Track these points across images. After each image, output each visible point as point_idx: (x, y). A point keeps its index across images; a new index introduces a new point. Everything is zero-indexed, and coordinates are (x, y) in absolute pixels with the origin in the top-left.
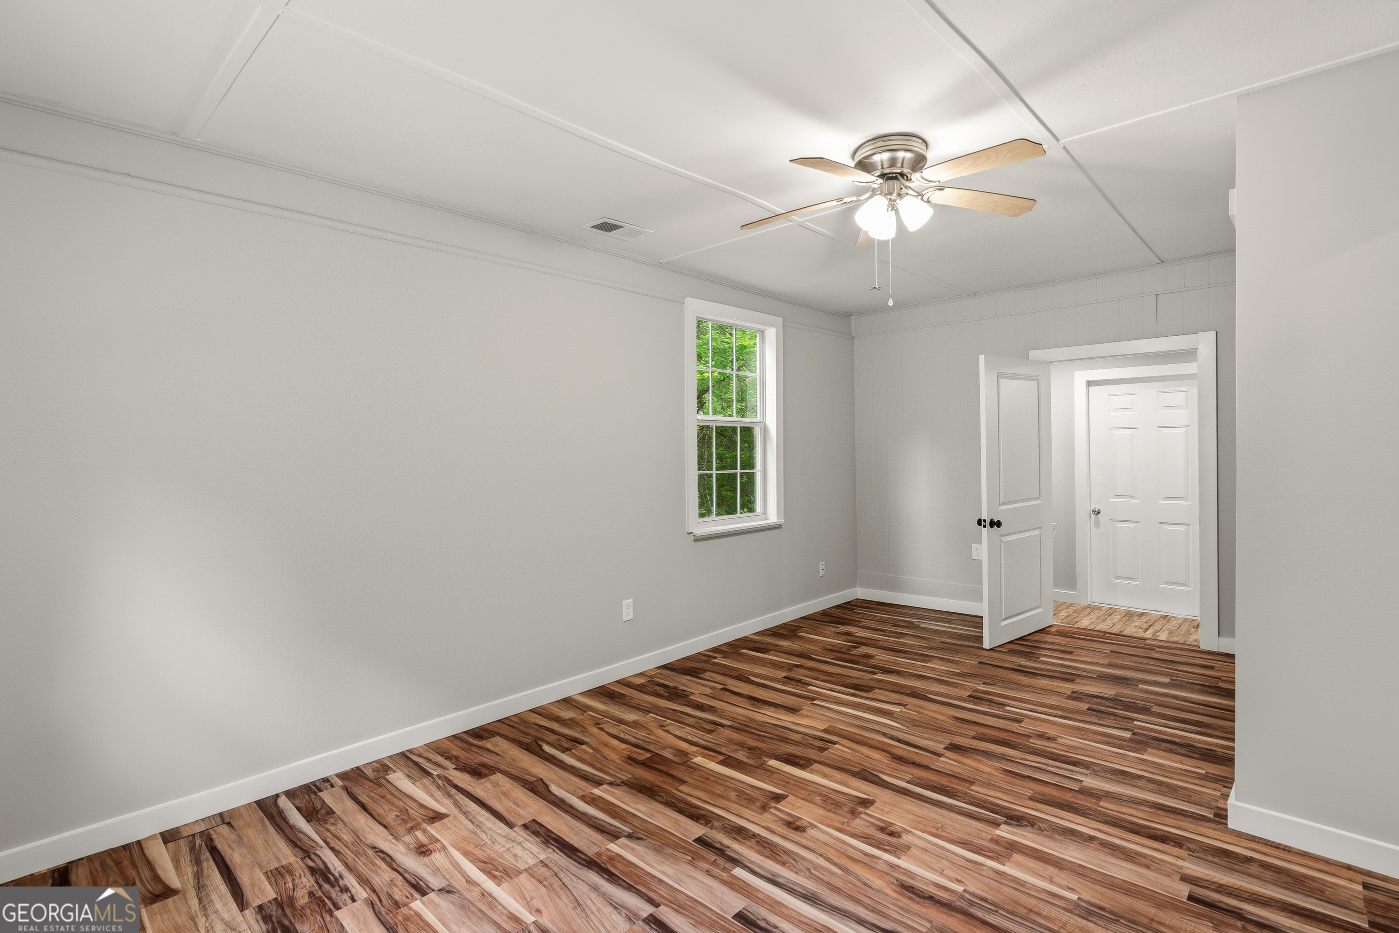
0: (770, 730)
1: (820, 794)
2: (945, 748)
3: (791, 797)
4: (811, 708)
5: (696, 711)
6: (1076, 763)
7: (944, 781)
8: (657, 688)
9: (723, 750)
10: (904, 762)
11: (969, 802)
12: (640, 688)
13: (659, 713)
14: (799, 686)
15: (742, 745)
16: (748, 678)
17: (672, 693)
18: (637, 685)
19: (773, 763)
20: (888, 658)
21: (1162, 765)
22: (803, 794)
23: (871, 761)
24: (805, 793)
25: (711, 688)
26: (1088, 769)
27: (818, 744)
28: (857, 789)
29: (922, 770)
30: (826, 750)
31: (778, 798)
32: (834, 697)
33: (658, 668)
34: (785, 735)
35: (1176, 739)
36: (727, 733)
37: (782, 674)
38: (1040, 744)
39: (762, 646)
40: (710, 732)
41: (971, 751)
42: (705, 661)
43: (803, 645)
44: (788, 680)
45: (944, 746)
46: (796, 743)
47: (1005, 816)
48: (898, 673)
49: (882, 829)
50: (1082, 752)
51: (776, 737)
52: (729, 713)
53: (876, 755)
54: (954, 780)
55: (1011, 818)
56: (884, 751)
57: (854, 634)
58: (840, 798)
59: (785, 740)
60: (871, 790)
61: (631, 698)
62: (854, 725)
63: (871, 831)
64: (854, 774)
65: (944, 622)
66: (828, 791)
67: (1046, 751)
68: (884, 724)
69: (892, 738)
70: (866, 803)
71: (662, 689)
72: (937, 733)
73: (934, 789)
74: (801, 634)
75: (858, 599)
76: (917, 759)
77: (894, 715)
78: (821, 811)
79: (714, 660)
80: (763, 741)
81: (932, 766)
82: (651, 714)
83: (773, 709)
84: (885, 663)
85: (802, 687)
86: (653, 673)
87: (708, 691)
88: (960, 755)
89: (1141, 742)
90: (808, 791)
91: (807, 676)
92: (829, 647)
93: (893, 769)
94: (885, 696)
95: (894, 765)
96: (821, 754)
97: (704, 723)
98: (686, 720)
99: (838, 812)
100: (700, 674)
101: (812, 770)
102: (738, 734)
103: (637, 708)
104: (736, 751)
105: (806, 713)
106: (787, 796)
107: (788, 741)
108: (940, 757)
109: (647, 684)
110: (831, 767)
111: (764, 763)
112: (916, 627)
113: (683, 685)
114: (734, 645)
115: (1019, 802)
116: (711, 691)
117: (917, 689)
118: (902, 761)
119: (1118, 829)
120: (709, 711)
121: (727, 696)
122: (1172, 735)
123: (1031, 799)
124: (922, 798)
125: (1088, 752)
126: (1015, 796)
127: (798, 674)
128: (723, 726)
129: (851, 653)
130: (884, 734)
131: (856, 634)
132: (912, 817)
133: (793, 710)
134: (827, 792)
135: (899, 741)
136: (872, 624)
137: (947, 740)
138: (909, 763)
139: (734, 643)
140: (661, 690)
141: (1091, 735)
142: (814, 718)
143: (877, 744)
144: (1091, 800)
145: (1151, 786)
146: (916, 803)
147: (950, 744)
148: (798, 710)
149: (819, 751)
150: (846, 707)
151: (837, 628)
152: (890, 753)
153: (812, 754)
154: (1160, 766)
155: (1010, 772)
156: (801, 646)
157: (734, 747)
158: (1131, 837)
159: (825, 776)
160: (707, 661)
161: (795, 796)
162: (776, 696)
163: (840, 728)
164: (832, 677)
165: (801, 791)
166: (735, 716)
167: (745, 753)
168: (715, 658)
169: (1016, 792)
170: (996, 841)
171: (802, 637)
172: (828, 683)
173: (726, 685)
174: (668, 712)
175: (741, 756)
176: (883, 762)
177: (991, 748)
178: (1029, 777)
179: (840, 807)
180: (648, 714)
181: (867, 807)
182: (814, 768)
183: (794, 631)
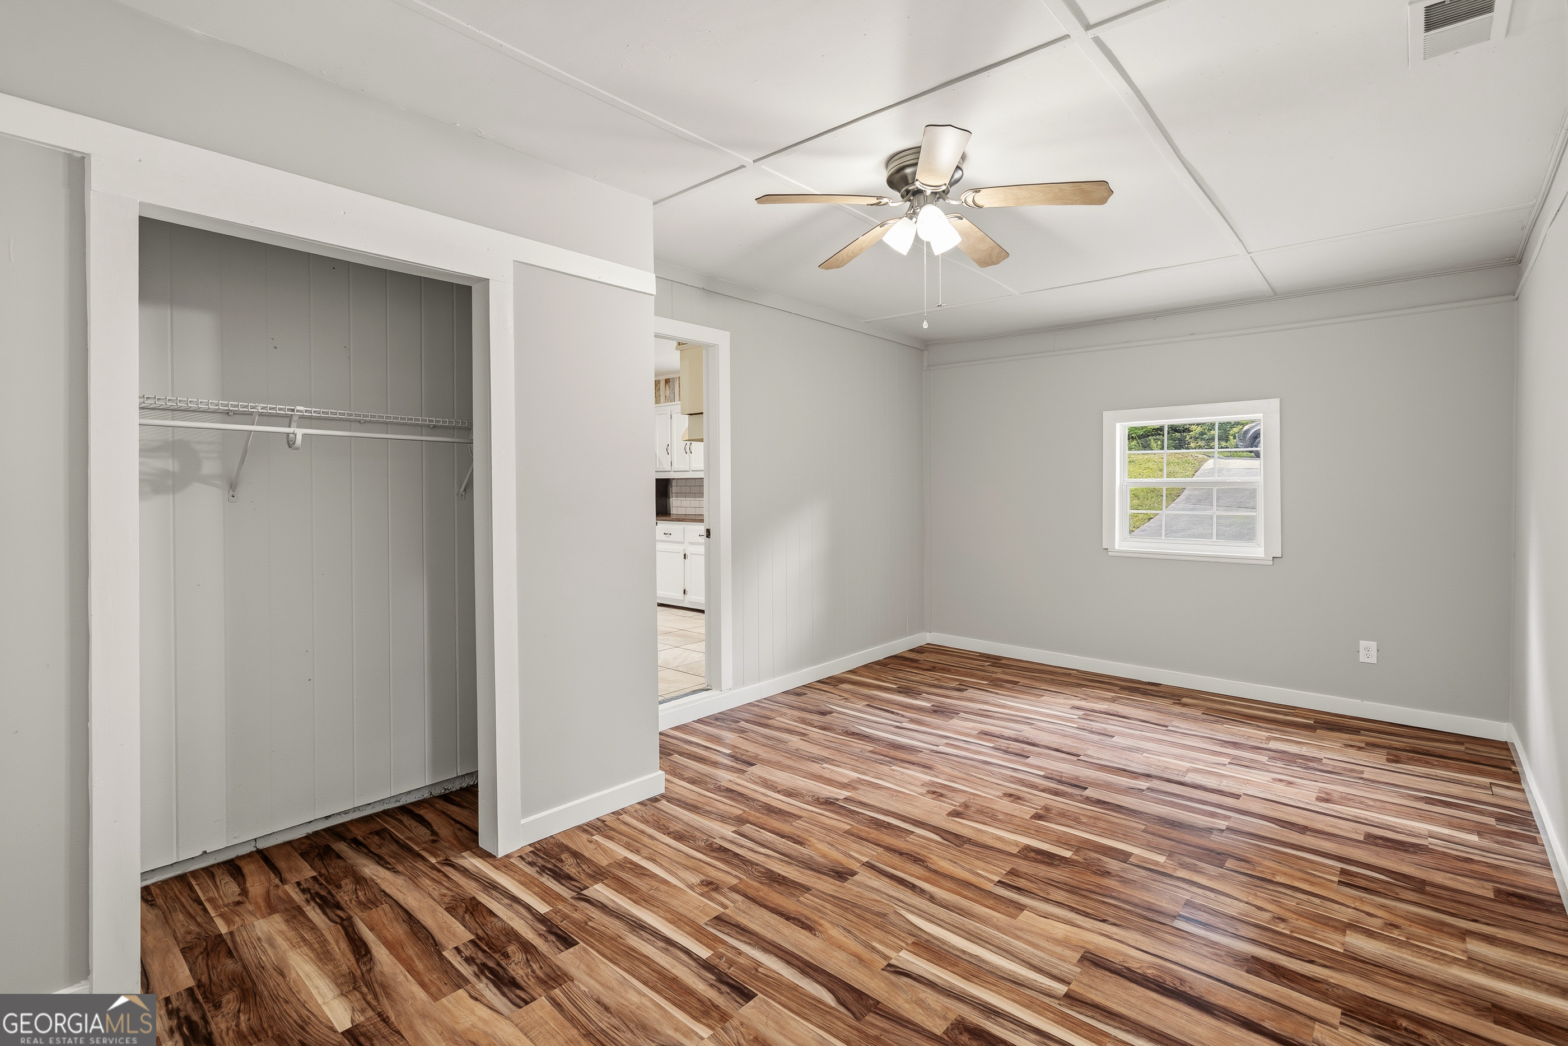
1: (1000, 821)
2: (853, 873)
3: (1028, 818)
4: (1067, 969)
10: (911, 856)
11: (860, 815)
19: (1068, 854)
22: (1018, 821)
23: (950, 856)
24: (1015, 822)
27: (1022, 883)
28: (964, 827)
30: (1009, 872)
31: (1038, 817)
36: (1165, 905)
41: (825, 870)
45: (856, 877)
46: (1053, 884)
47: (835, 806)
49: (942, 795)
51: (1084, 893)
53: (945, 865)
54: (863, 835)
55: (832, 803)
56: (935, 872)
58: (980, 817)
60: (950, 825)
62: (978, 918)
63: (950, 794)
64: (969, 841)
66: (992, 824)
70: (955, 814)
72: (854, 899)
73: (889, 826)
76: (896, 860)
77: (913, 939)
78: (995, 807)
81: (880, 850)
88: (842, 864)
90: (1013, 824)
93: (926, 848)
95: (924, 852)
96: (1014, 866)
99: (979, 807)
101: (1017, 845)
105: (1068, 954)
106: (1032, 818)
107: (1066, 887)
108: (867, 862)
111: (1076, 853)
118: (915, 857)
123: (800, 817)
124: (903, 818)
132: (916, 804)
133: (1092, 962)
135: (913, 887)
137: (848, 890)
138: (907, 854)
142: (1047, 942)
147: (846, 879)
148: (1086, 965)
153: (1024, 866)
161: (1024, 819)
163: (999, 912)
165: (1019, 823)
176: (936, 856)
179: (979, 811)
181: (954, 810)
182: (1015, 847)
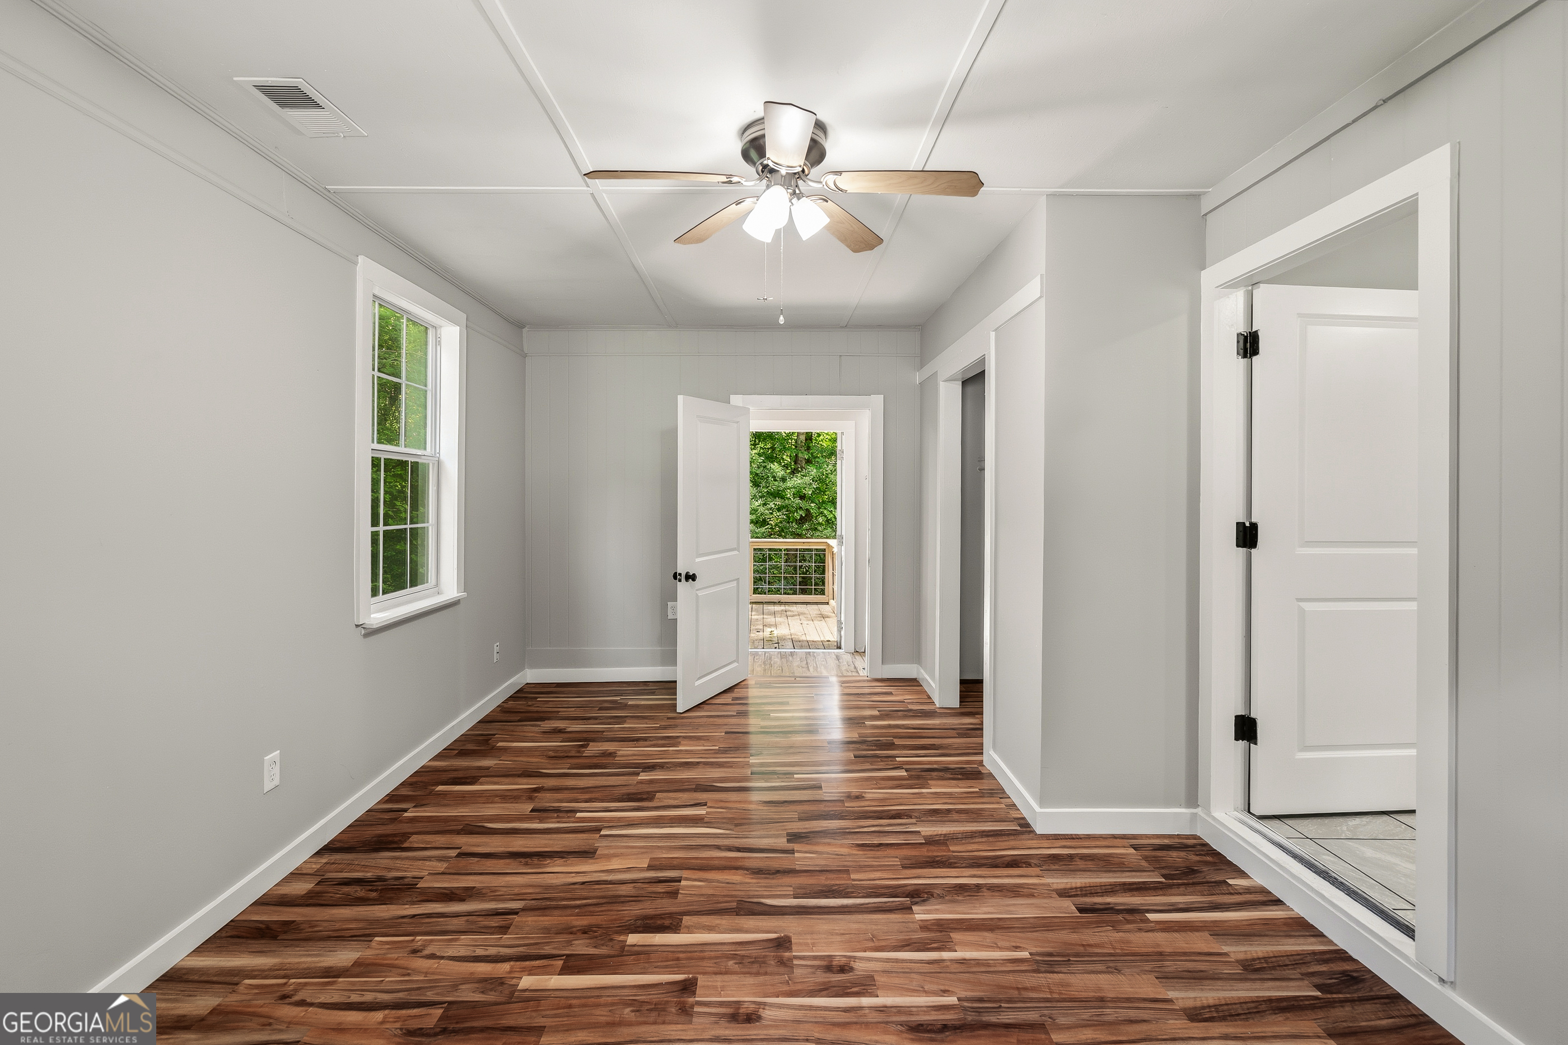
0: (585, 894)
1: (729, 957)
2: (789, 842)
3: (701, 978)
4: (604, 843)
5: (451, 904)
6: (898, 815)
7: (823, 880)
8: (346, 889)
9: (548, 950)
10: (768, 874)
12: (310, 900)
13: (392, 931)
14: (564, 817)
15: (569, 930)
16: (483, 827)
17: (382, 890)
18: (303, 896)
20: (631, 750)
21: (950, 794)
22: (710, 966)
23: (737, 887)
24: (710, 964)
25: (441, 859)
26: (911, 817)
28: (753, 929)
29: (794, 877)
30: (676, 894)
31: (687, 987)
32: (620, 819)
33: (319, 853)
34: (611, 893)
35: (935, 766)
36: (530, 920)
37: (528, 807)
38: (857, 806)
39: (460, 774)
40: (504, 929)
41: (811, 836)
42: (393, 820)
43: (516, 759)
44: (540, 812)
45: (785, 840)
46: (636, 899)
47: (904, 895)
48: (661, 766)
49: (829, 969)
50: (892, 802)
52: (505, 889)
54: (828, 875)
55: (911, 895)
56: (737, 868)
57: (564, 729)
58: (754, 951)
59: (616, 900)
60: (773, 925)
61: (312, 924)
63: (821, 977)
64: (737, 912)
65: (648, 694)
66: (730, 948)
67: (867, 812)
68: (703, 834)
69: (730, 849)
70: (783, 943)
71: (358, 888)
72: (769, 826)
73: (823, 894)
74: (500, 744)
75: (527, 684)
76: (775, 865)
78: (751, 980)
79: (406, 814)
80: (591, 912)
81: (796, 868)
82: (377, 939)
83: (559, 861)
84: (635, 758)
85: (568, 817)
86: (316, 867)
87: (442, 866)
88: (806, 844)
89: (920, 776)
90: (712, 958)
91: (561, 801)
92: (551, 754)
93: (766, 887)
94: (675, 799)
95: (763, 882)
96: (676, 903)
97: (480, 919)
98: (447, 925)
99: (768, 970)
100: (402, 842)
101: (687, 927)
102: (546, 916)
103: (340, 937)
104: (569, 943)
105: (606, 852)
106: (695, 979)
107: (622, 899)
108: (794, 853)
109: (319, 888)
110: (703, 915)
111: (623, 945)
112: (625, 707)
113: (390, 869)
114: (416, 783)
115: (900, 875)
116: (445, 865)
117: (698, 780)
118: (765, 874)
119: (981, 869)
120: (470, 896)
121: (475, 864)
122: (930, 763)
124: (826, 910)
125: (897, 800)
126: (888, 870)
127: (546, 800)
128: (514, 912)
129: (584, 755)
130: (718, 848)
131: (569, 730)
132: (838, 938)
133: (587, 854)
134: (732, 951)
135: (740, 850)
136: (573, 712)
137: (780, 830)
139: (414, 780)
140: (359, 891)
141: (883, 782)
142: (622, 854)
143: (723, 863)
144: (942, 848)
145: (963, 816)
146: (827, 919)
147: (792, 836)
148: (592, 851)
149: (671, 897)
150: (647, 827)
151: (539, 726)
152: (747, 869)
153: (665, 906)
154: (950, 795)
155: (863, 845)
156: (515, 761)
157: (562, 938)
158: (998, 873)
159: (710, 929)
160: (395, 819)
161: (704, 974)
162: (546, 842)
163: (664, 858)
164: (592, 792)
165: (704, 964)
166: (516, 890)
167: (584, 941)
168: (405, 810)
169: (888, 865)
170: (925, 926)
171: (505, 749)
172: (593, 802)
173: (460, 848)
174: (402, 923)
175: (581, 947)
176: (749, 883)
177: (825, 825)
178: (880, 845)
179: (764, 963)
180: (371, 941)
181: (789, 949)
182: (687, 924)
183: (486, 742)
